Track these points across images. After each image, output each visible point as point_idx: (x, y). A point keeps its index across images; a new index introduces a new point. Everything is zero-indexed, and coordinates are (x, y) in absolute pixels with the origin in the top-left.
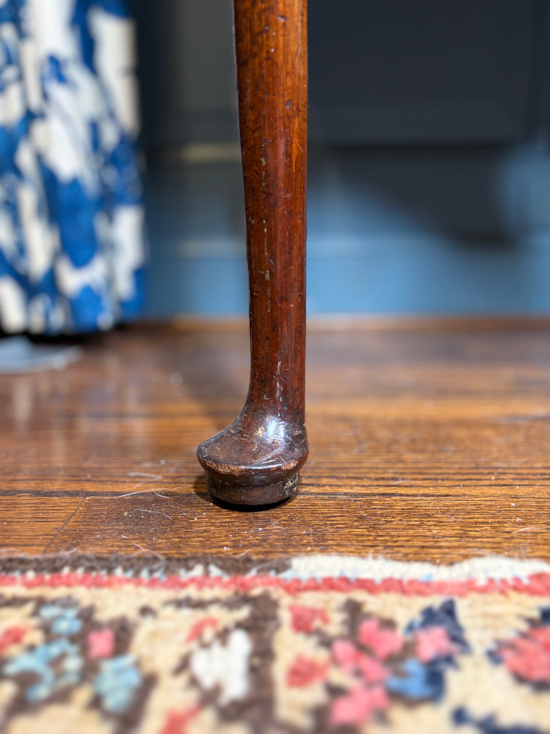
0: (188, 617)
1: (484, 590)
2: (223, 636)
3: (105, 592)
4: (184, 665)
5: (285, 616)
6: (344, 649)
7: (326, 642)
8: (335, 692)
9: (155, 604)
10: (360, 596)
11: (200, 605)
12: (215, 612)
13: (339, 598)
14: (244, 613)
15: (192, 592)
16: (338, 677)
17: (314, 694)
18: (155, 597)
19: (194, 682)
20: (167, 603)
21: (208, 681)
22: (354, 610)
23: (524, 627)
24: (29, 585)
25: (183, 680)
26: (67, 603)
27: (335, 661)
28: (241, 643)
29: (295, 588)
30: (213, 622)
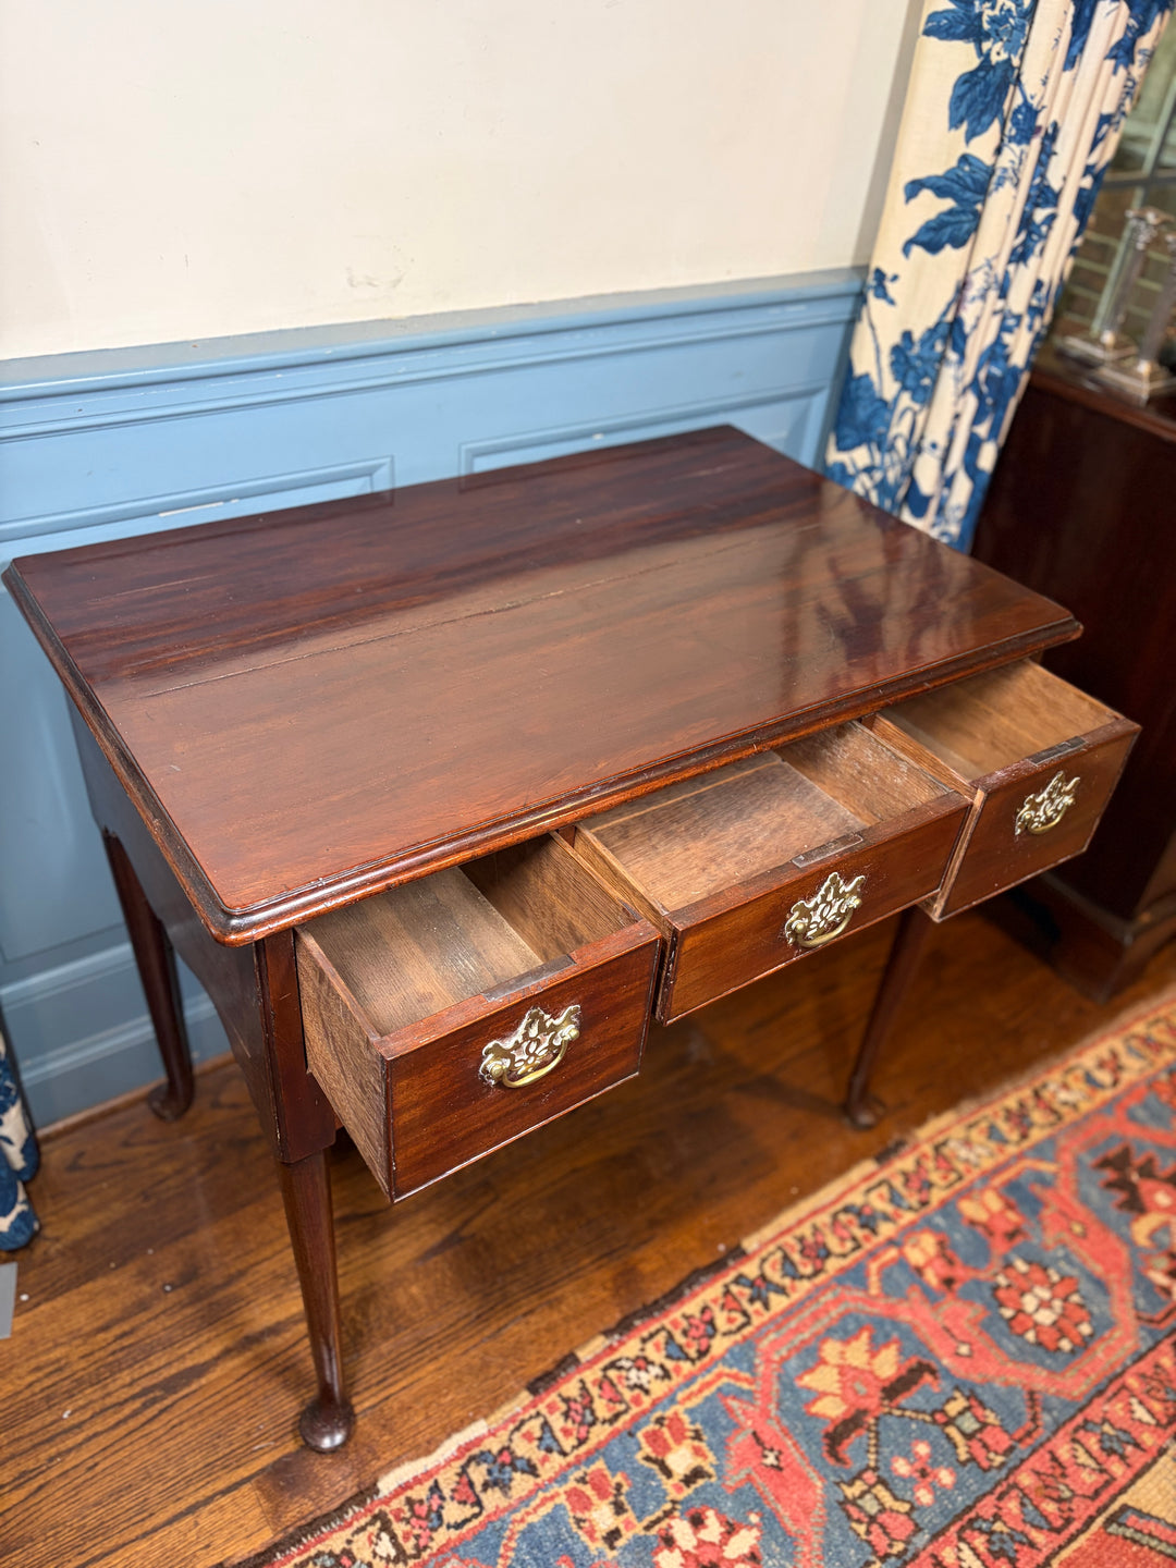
0: (363, 1536)
1: (444, 1467)
2: (378, 1537)
3: (327, 1542)
4: (375, 1554)
5: (391, 1517)
6: (413, 1521)
7: (408, 1521)
8: (417, 1537)
9: (350, 1537)
10: (409, 1493)
11: (363, 1529)
12: (370, 1529)
13: (402, 1498)
14: (378, 1524)
15: (356, 1525)
16: (416, 1531)
17: (412, 1541)
18: (347, 1533)
19: (381, 1558)
20: (353, 1535)
21: (384, 1555)
22: (409, 1501)
23: (457, 1479)
24: (299, 1554)
25: (378, 1559)
26: (319, 1554)
27: (413, 1527)
28: (384, 1536)
29: (387, 1501)
30: (372, 1534)
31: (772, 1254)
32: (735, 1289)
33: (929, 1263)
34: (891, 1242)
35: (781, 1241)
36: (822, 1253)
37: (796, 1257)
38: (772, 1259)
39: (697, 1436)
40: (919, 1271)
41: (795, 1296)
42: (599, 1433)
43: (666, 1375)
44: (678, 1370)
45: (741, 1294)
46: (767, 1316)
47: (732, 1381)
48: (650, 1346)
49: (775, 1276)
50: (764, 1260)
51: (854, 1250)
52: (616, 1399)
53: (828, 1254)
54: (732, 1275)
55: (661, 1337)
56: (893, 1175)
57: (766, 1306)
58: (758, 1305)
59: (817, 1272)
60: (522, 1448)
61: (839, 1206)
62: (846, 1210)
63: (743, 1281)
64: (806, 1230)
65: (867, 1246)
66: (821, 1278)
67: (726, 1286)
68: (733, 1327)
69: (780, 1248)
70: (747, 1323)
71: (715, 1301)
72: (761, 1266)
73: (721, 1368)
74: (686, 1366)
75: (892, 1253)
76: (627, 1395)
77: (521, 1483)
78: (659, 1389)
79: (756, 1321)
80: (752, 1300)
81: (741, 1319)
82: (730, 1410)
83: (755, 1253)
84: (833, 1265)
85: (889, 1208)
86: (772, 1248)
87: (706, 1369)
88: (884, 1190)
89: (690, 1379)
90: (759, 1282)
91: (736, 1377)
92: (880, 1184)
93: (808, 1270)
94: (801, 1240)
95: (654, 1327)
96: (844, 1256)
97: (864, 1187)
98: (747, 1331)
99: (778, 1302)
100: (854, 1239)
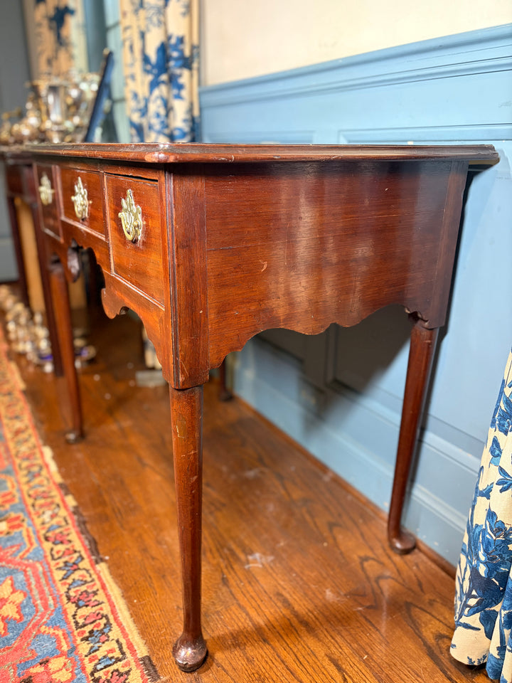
31: (91, 576)
32: (76, 555)
33: (48, 673)
34: (74, 649)
35: (97, 582)
36: (81, 603)
37: (84, 588)
38: (88, 575)
39: (8, 533)
40: (45, 663)
41: (59, 584)
42: (30, 501)
43: (43, 523)
44: (43, 528)
45: (71, 558)
46: (53, 568)
47: (27, 548)
48: (61, 519)
49: (76, 575)
50: (87, 571)
51: (76, 623)
52: (42, 506)
53: (78, 607)
54: (84, 555)
55: (63, 523)
56: (128, 664)
57: (60, 569)
58: (61, 565)
59: (69, 598)
60: (37, 481)
61: (112, 621)
62: (108, 624)
63: (80, 559)
64: (101, 597)
65: (76, 633)
66: (65, 600)
67: (79, 552)
68: (54, 553)
69: (93, 581)
70: (53, 559)
71: (73, 546)
72: (84, 569)
73: (35, 545)
74: (43, 532)
75: (65, 648)
76: (41, 511)
77: (24, 480)
78: (38, 521)
79: (53, 563)
80: (66, 563)
81: (56, 556)
82: (12, 547)
83: (94, 569)
84: (71, 608)
85: (100, 654)
86: (94, 576)
87: (39, 538)
88: (117, 654)
89: (37, 532)
90: (75, 567)
91: (28, 551)
92: (123, 653)
93: (72, 593)
94: (95, 593)
95: (70, 521)
96: (74, 616)
97: (123, 641)
98: (49, 558)
99: (58, 575)
100: (84, 625)
